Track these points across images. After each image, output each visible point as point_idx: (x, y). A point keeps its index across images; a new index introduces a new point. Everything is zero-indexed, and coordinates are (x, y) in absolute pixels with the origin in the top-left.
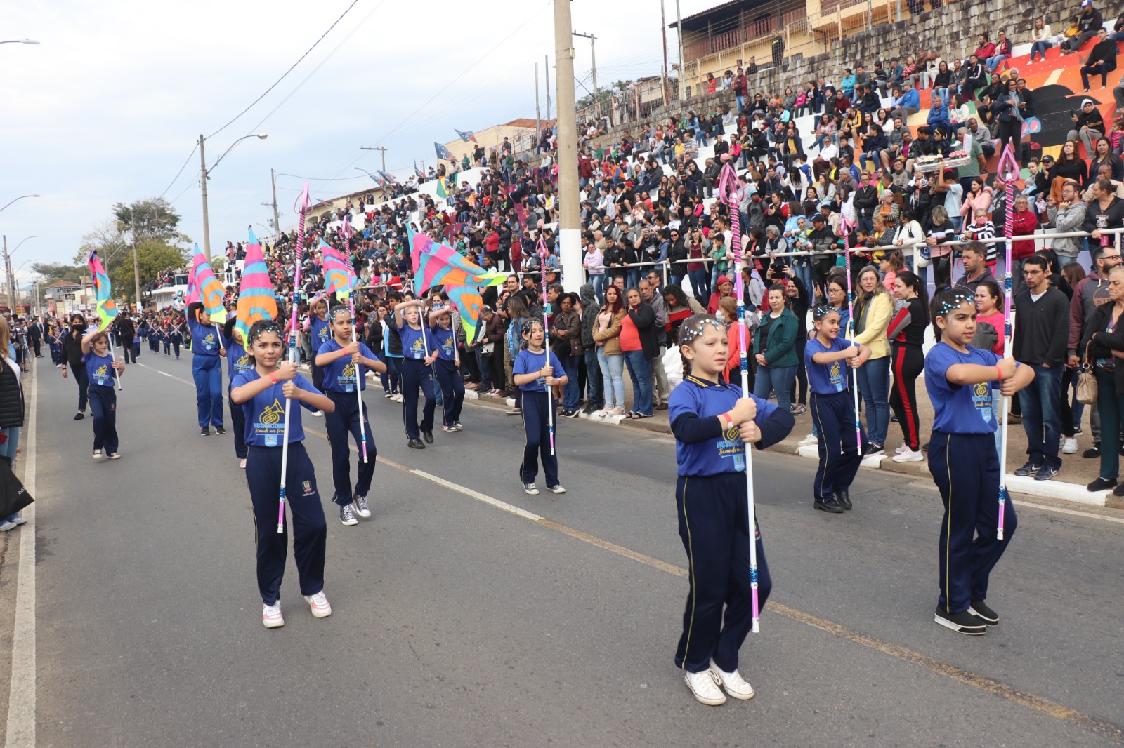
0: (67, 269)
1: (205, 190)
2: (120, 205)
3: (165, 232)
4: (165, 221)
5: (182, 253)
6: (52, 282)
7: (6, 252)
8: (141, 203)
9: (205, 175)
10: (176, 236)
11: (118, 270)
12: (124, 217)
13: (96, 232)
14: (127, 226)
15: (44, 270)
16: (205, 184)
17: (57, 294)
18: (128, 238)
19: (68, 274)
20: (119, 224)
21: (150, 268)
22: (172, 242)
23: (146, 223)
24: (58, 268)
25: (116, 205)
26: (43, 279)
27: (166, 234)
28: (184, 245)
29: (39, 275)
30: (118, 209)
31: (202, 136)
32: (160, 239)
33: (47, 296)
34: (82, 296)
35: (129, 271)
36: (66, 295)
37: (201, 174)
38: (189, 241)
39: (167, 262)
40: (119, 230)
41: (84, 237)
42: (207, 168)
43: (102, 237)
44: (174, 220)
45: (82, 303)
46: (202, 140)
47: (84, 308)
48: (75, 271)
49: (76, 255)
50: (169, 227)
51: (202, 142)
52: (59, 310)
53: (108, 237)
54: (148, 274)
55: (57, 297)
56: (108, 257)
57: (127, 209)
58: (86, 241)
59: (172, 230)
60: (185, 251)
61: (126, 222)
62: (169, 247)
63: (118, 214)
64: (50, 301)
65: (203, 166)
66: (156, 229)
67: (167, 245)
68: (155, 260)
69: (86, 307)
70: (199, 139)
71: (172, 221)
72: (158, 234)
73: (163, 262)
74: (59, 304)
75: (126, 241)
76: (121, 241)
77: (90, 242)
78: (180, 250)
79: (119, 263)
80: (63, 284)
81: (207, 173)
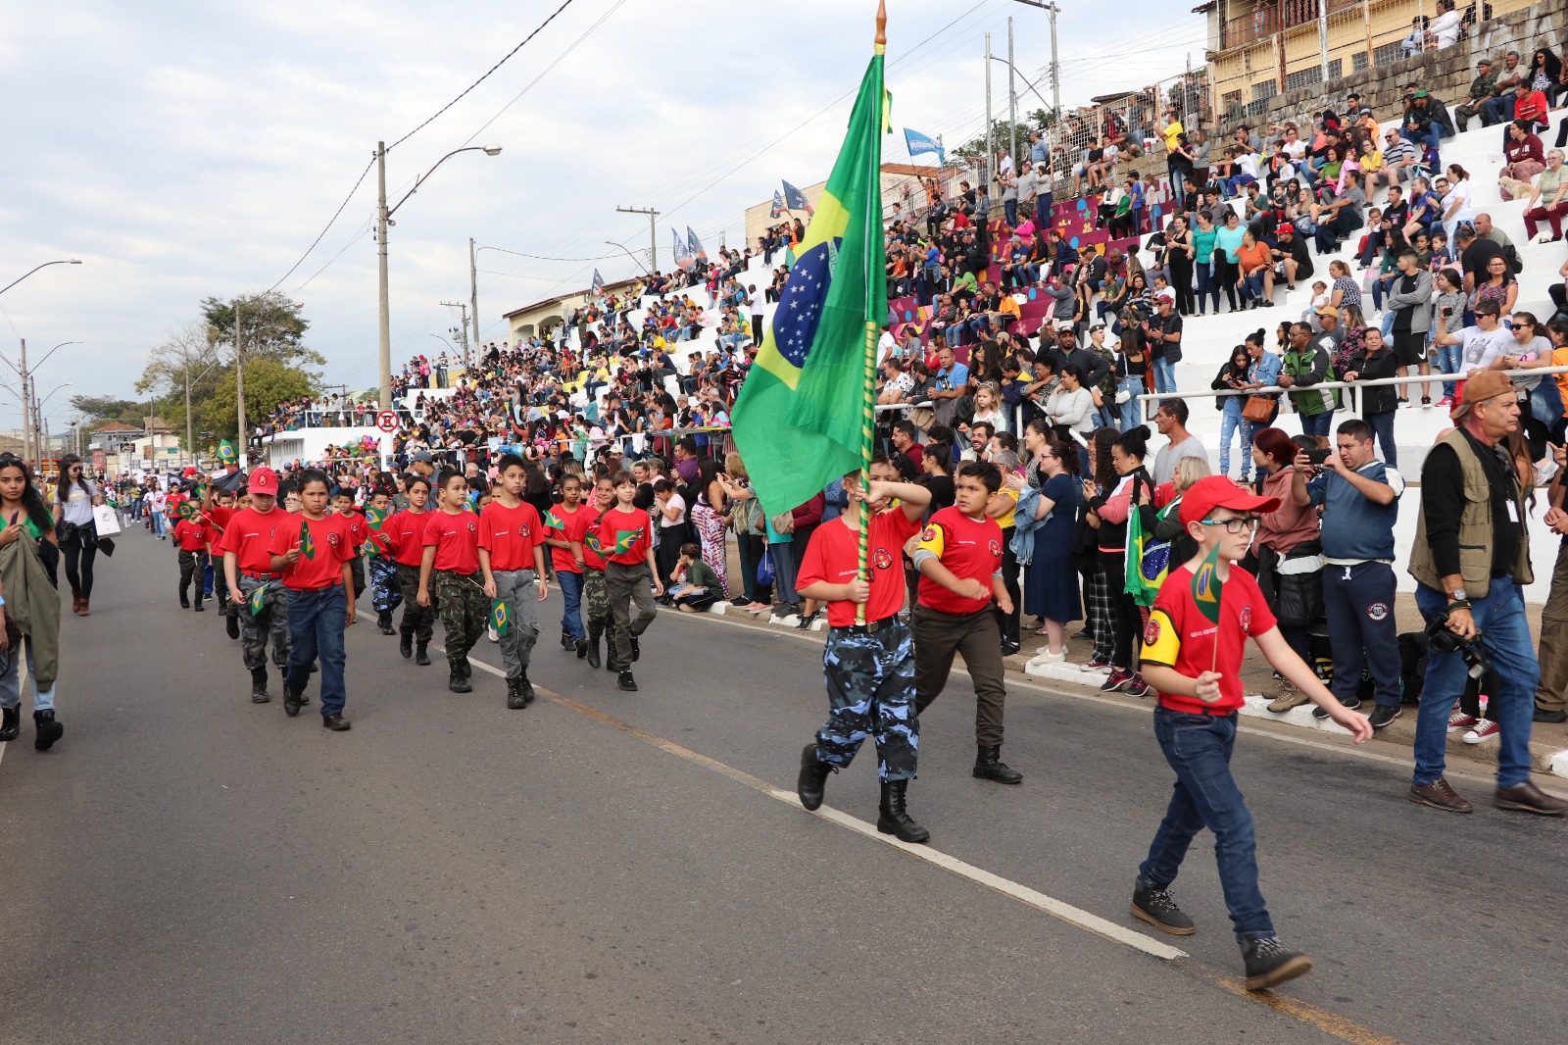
0: (124, 405)
1: (384, 243)
2: (213, 301)
3: (284, 346)
4: (283, 329)
5: (309, 380)
6: (102, 424)
7: (25, 367)
8: (248, 300)
9: (386, 216)
10: (301, 352)
11: (207, 404)
12: (221, 319)
13: (173, 341)
14: (223, 335)
15: (88, 406)
16: (385, 233)
17: (108, 444)
18: (225, 354)
19: (126, 413)
20: (210, 331)
21: (258, 402)
22: (294, 362)
23: (253, 331)
24: (110, 404)
25: (208, 300)
26: (86, 419)
27: (285, 349)
28: (313, 368)
29: (81, 413)
30: (210, 307)
31: (381, 144)
32: (275, 357)
33: (92, 447)
34: (146, 448)
35: (224, 405)
36: (122, 446)
37: (377, 214)
38: (321, 361)
39: (286, 393)
40: (211, 341)
41: (154, 350)
42: (391, 204)
43: (182, 350)
44: (299, 327)
45: (145, 458)
46: (382, 151)
47: (149, 466)
48: (137, 408)
49: (140, 379)
50: (289, 338)
51: (382, 154)
52: (109, 468)
53: (193, 351)
54: (256, 412)
55: (107, 448)
56: (190, 382)
57: (225, 308)
58: (157, 356)
59: (293, 344)
60: (314, 377)
61: (222, 329)
62: (289, 369)
63: (210, 316)
64: (96, 454)
65: (383, 199)
66: (270, 341)
67: (286, 366)
68: (268, 390)
69: (153, 464)
70: (377, 149)
71: (295, 329)
72: (271, 349)
73: (279, 393)
74: (110, 459)
75: (220, 359)
76: (212, 359)
77: (162, 358)
78: (306, 375)
79: (208, 394)
80: (118, 430)
81: (389, 214)
